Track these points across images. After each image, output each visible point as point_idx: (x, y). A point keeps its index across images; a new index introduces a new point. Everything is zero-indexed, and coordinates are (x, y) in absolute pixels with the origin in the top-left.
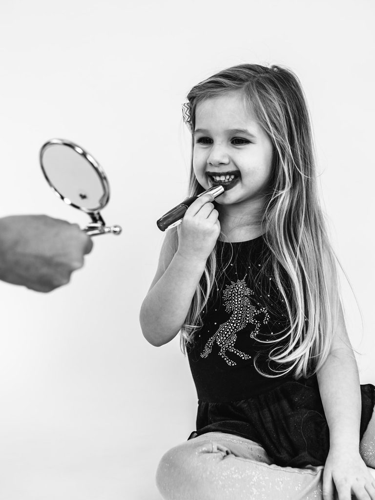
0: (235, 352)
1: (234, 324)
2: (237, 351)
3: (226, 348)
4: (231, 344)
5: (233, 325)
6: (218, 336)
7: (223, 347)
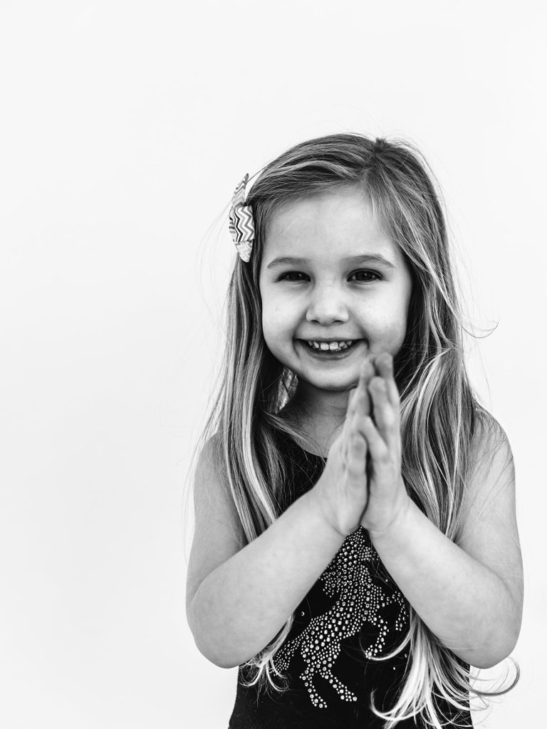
0: (331, 681)
1: (338, 619)
2: (334, 681)
3: (316, 669)
4: (328, 662)
5: (336, 623)
6: (306, 641)
7: (311, 666)
